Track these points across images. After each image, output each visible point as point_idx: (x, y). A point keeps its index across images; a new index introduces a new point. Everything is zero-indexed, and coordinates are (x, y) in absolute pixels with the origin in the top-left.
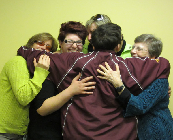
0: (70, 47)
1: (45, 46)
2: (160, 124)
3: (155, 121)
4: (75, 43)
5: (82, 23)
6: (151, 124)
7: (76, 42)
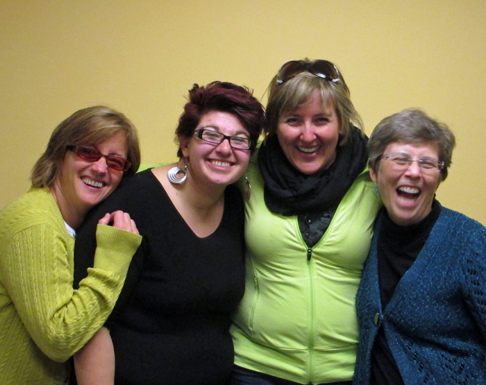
0: (210, 152)
1: (103, 160)
2: (476, 377)
3: (461, 369)
4: (226, 141)
5: (251, 91)
6: (452, 377)
7: (228, 138)
